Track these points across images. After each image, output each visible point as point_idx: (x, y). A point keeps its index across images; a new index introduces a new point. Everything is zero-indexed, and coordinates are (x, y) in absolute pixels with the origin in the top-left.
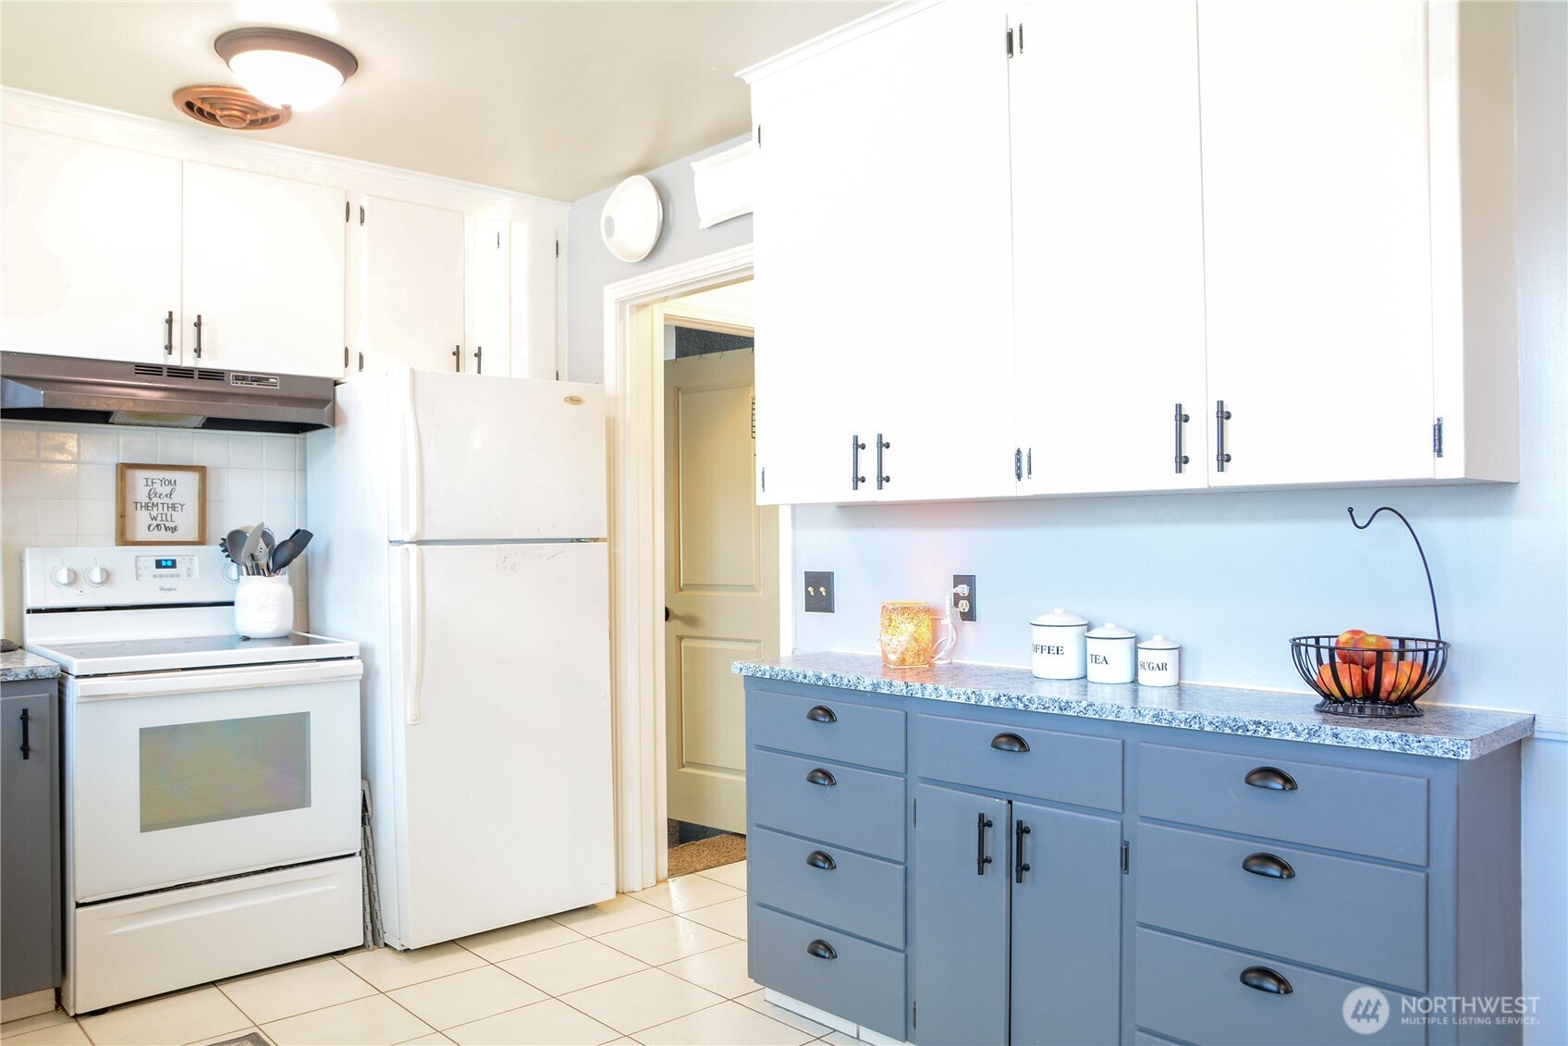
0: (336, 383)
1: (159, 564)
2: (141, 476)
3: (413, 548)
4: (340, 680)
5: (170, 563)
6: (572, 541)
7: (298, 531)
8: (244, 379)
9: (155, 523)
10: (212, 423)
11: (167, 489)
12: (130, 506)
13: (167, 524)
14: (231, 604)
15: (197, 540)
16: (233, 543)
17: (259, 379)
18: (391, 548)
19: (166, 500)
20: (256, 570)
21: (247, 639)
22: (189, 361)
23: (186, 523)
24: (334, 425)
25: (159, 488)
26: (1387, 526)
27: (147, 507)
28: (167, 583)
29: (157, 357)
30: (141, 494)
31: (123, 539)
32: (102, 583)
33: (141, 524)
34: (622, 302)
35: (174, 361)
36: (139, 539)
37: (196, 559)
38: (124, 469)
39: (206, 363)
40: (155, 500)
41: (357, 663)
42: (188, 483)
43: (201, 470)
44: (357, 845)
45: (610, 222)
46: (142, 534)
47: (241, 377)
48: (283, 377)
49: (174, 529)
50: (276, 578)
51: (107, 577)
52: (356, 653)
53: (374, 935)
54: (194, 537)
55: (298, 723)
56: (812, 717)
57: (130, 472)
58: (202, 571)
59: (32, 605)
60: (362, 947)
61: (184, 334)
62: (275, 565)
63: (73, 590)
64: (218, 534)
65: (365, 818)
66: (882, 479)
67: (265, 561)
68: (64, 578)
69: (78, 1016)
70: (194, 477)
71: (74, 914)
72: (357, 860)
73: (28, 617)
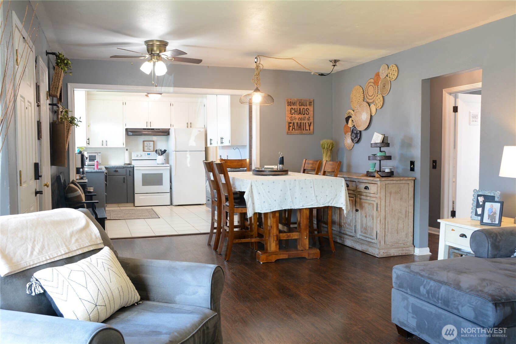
0: (170, 129)
1: (148, 154)
2: (146, 142)
3: (174, 152)
4: (166, 169)
9: (148, 149)
10: (154, 135)
11: (149, 144)
12: (144, 146)
14: (156, 160)
16: (156, 151)
17: (159, 129)
20: (159, 155)
21: (158, 164)
22: (150, 128)
23: (152, 149)
24: (169, 135)
25: (148, 144)
26: (237, 150)
28: (149, 157)
29: (145, 127)
30: (146, 145)
31: (144, 151)
33: (146, 148)
35: (148, 128)
36: (146, 151)
37: (153, 153)
38: (144, 141)
39: (152, 128)
42: (152, 143)
43: (153, 141)
44: (169, 190)
47: (156, 129)
48: (162, 129)
49: (150, 149)
50: (161, 156)
51: (141, 156)
52: (169, 166)
53: (171, 204)
54: (153, 151)
55: (161, 174)
58: (153, 155)
59: (133, 159)
60: (170, 205)
61: (149, 124)
62: (162, 154)
63: (137, 157)
64: (155, 150)
65: (171, 188)
66: (222, 143)
67: (160, 154)
68: (136, 156)
69: (136, 206)
70: (153, 142)
71: (135, 195)
72: (169, 193)
73: (132, 161)
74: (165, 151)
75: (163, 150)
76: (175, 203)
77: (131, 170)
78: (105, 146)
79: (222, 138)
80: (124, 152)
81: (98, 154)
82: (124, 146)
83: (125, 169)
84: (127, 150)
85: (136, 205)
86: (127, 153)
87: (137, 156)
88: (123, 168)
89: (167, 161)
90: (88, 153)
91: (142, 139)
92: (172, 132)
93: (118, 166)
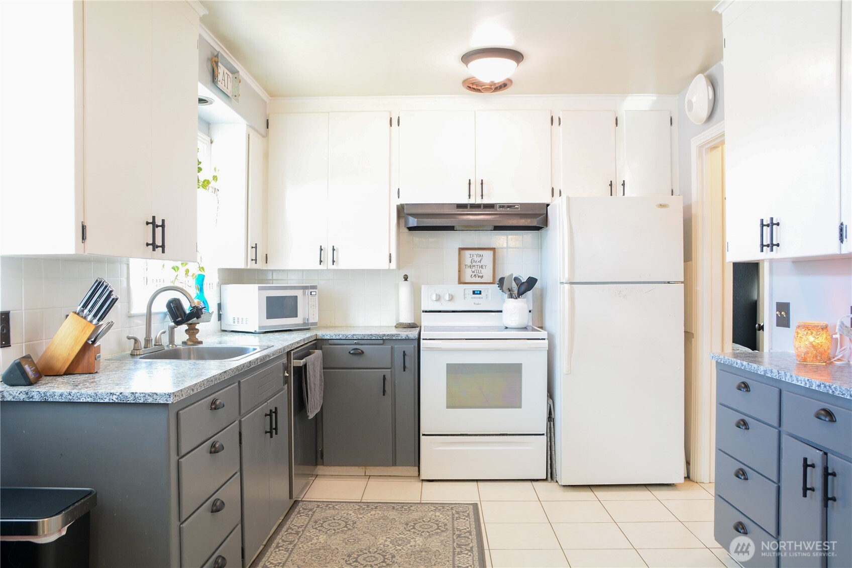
0: (548, 205)
1: (474, 293)
2: (468, 253)
3: (567, 286)
4: (537, 349)
5: (479, 292)
6: (665, 283)
7: (530, 277)
8: (503, 207)
9: (474, 274)
10: (497, 228)
11: (479, 259)
12: (463, 266)
13: (479, 275)
14: (501, 311)
15: (492, 282)
16: (502, 282)
17: (510, 206)
18: (562, 286)
19: (478, 264)
20: (511, 296)
21: (507, 328)
22: (479, 201)
23: (487, 275)
24: (547, 226)
25: (476, 259)
27: (470, 267)
28: (477, 301)
29: (465, 200)
30: (468, 262)
31: (461, 281)
32: (450, 300)
33: (468, 275)
34: (700, 147)
35: (472, 201)
36: (467, 281)
37: (490, 291)
38: (461, 249)
39: (486, 201)
40: (474, 264)
41: (546, 341)
42: (488, 255)
43: (493, 249)
44: (543, 428)
45: (690, 102)
46: (468, 279)
47: (502, 206)
48: (522, 205)
49: (482, 277)
50: (519, 300)
51: (452, 298)
52: (546, 337)
54: (490, 280)
55: (516, 369)
56: (739, 388)
57: (463, 252)
58: (492, 296)
59: (424, 308)
60: (546, 480)
61: (476, 189)
62: (520, 294)
63: (438, 303)
64: (497, 280)
65: (551, 418)
66: (773, 245)
67: (516, 292)
68: (434, 297)
69: (423, 480)
70: (490, 253)
71: (422, 438)
72: (545, 437)
73: (423, 313)
74: (532, 282)
75: (524, 280)
76: (565, 475)
77: (410, 348)
78: (331, 267)
79: (773, 224)
80: (397, 287)
81: (304, 294)
82: (393, 265)
83: (388, 347)
84: (406, 278)
85: (424, 476)
86: (404, 290)
87: (439, 298)
88: (384, 340)
89: (538, 318)
90: (260, 289)
91: (452, 242)
92: (558, 216)
93: (364, 336)
